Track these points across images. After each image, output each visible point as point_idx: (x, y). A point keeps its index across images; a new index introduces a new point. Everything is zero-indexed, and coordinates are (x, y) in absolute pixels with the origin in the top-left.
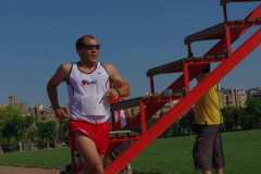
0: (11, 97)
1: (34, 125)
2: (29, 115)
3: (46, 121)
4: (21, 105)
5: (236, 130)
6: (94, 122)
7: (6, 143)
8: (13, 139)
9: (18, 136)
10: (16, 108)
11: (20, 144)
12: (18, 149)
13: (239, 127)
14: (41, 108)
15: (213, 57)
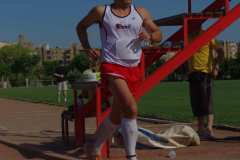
0: (20, 36)
1: (40, 64)
2: (36, 53)
3: (52, 60)
4: (29, 44)
5: (225, 79)
6: (127, 65)
7: (14, 78)
8: (20, 75)
9: (25, 73)
10: (25, 46)
11: (27, 80)
12: (25, 84)
13: (229, 77)
14: (48, 48)
15: (211, 13)
